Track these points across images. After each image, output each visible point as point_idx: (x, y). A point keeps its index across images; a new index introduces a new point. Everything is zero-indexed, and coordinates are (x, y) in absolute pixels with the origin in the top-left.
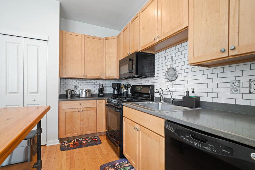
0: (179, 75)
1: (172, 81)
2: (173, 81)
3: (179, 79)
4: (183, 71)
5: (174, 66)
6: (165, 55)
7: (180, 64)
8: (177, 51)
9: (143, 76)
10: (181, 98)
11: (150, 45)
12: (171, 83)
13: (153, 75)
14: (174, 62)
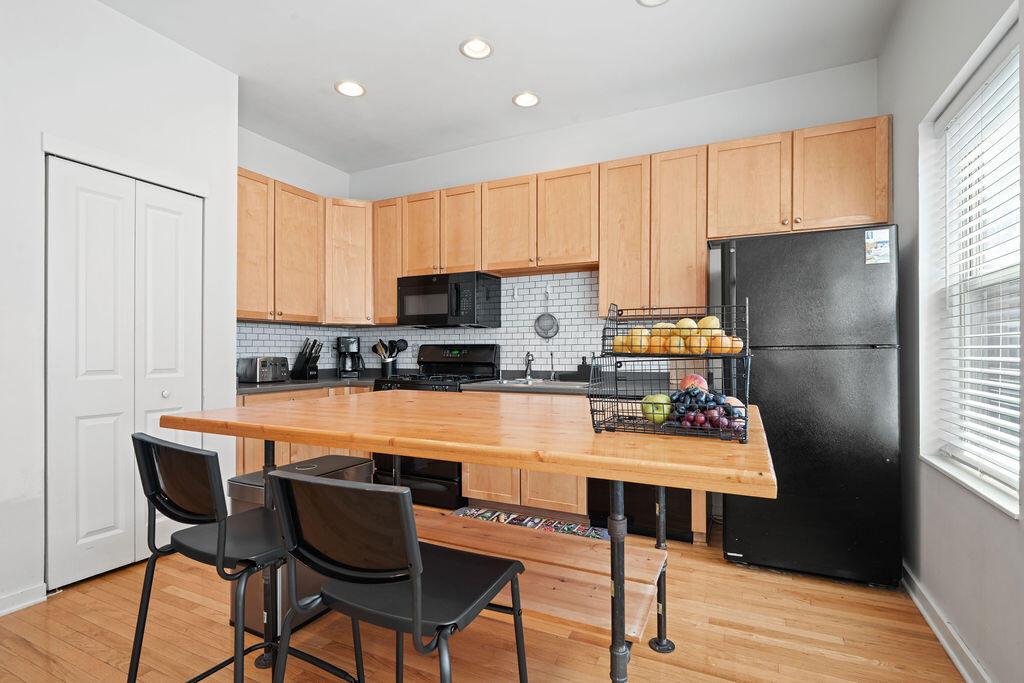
0: (561, 329)
1: (546, 338)
2: (548, 338)
3: (561, 334)
4: (567, 322)
5: (550, 310)
6: (527, 285)
7: (563, 309)
8: (557, 283)
9: (473, 322)
10: (574, 369)
11: (517, 267)
12: (544, 341)
13: (496, 323)
14: (550, 303)
